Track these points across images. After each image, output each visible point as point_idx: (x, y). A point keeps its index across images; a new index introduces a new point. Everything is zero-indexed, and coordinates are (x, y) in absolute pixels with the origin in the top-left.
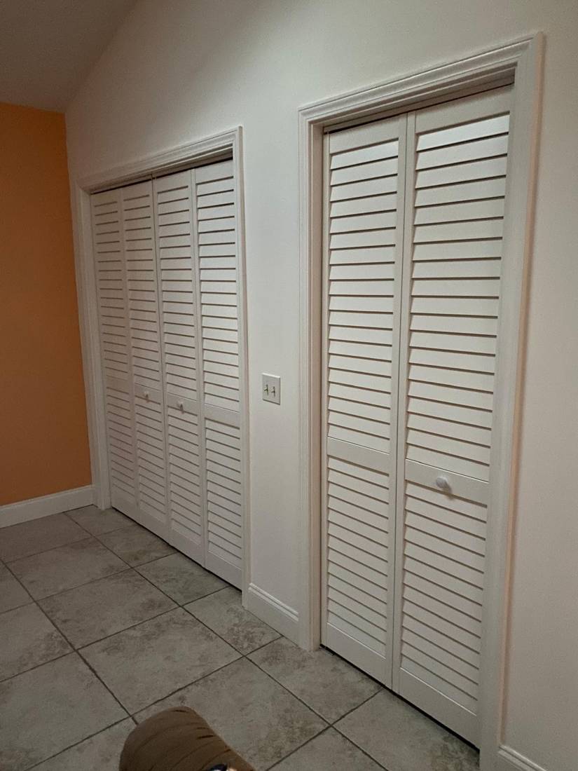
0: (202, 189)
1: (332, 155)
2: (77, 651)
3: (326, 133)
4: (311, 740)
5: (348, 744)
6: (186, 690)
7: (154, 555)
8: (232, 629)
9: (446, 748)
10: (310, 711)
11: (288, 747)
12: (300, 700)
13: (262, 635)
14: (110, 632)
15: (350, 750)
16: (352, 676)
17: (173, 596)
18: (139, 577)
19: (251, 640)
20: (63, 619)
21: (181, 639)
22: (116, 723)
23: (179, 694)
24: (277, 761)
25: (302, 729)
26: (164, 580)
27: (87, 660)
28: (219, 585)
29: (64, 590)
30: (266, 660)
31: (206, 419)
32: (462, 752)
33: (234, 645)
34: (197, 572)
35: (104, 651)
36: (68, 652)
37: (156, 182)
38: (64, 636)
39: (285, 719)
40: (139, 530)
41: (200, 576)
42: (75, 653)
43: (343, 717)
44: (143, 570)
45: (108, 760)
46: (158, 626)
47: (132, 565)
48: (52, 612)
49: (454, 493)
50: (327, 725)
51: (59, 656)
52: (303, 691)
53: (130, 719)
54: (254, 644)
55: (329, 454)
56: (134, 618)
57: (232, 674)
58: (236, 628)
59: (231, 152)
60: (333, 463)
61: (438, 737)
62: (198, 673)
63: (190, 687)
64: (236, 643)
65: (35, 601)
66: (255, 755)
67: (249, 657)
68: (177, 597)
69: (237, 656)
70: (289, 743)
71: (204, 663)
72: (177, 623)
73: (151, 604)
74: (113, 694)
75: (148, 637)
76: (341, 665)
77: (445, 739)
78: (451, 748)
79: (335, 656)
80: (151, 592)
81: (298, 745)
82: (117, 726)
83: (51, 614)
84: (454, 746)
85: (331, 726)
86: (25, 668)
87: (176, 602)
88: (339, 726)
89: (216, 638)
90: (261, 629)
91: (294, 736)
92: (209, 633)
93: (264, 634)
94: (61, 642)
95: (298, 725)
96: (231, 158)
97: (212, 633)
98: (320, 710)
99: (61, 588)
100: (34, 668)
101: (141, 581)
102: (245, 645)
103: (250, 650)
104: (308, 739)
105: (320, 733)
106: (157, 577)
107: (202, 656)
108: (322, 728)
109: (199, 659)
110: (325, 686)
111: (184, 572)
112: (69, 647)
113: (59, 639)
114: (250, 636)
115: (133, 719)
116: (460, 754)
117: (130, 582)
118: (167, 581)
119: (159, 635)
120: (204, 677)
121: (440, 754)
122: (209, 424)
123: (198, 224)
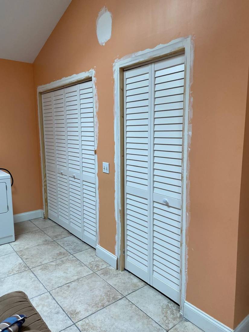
0: (82, 92)
1: (127, 79)
2: (30, 269)
3: (124, 71)
4: (116, 301)
5: (130, 303)
6: (70, 283)
7: (63, 236)
8: (91, 263)
9: (168, 305)
10: (117, 291)
11: (107, 303)
12: (114, 288)
13: (102, 265)
14: (43, 263)
15: (131, 305)
16: (136, 280)
17: (69, 251)
18: (57, 244)
19: (98, 267)
20: (26, 258)
21: (71, 266)
22: (43, 294)
23: (68, 284)
24: (102, 308)
25: (113, 298)
26: (66, 245)
27: (34, 272)
28: (87, 247)
29: (27, 248)
30: (103, 274)
31: (83, 181)
32: (174, 307)
33: (91, 268)
34: (80, 242)
35: (40, 269)
36: (27, 270)
37: (65, 89)
38: (26, 264)
39: (107, 294)
40: (58, 227)
41: (81, 244)
42: (29, 270)
43: (130, 294)
44: (59, 241)
45: (38, 306)
46: (62, 261)
47: (54, 239)
48: (22, 255)
49: (170, 205)
50: (123, 296)
51: (23, 271)
52: (115, 285)
53: (48, 293)
54: (99, 268)
55: (127, 192)
56: (53, 258)
57: (89, 278)
58: (92, 263)
59: (91, 78)
60: (128, 196)
61: (165, 301)
62: (76, 278)
63: (72, 282)
64: (92, 268)
65: (16, 252)
66: (94, 306)
67: (97, 273)
68: (71, 251)
69: (91, 272)
70: (107, 302)
71: (78, 274)
72: (70, 260)
73: (60, 254)
74: (42, 284)
75: (58, 265)
76: (132, 276)
77: (168, 302)
78: (170, 305)
79: (130, 273)
80: (61, 249)
81: (111, 303)
82: (43, 295)
83: (21, 256)
84: (171, 305)
85: (124, 297)
86: (10, 275)
87: (70, 253)
88: (128, 297)
89: (84, 266)
90: (102, 263)
91: (110, 300)
92: (81, 264)
93: (103, 265)
94: (24, 266)
95: (112, 296)
96: (92, 80)
97: (83, 264)
98: (121, 291)
99: (26, 247)
100: (14, 275)
101: (57, 245)
102: (95, 269)
103: (97, 270)
104: (115, 301)
105: (120, 299)
106: (63, 244)
107: (78, 272)
108: (121, 297)
109: (77, 273)
110: (124, 283)
111: (74, 243)
112: (27, 268)
113: (24, 265)
114: (98, 265)
115: (49, 293)
116: (173, 308)
117: (53, 246)
118: (67, 246)
119: (62, 264)
120: (78, 279)
121: (165, 307)
122: (84, 183)
123: (80, 105)
